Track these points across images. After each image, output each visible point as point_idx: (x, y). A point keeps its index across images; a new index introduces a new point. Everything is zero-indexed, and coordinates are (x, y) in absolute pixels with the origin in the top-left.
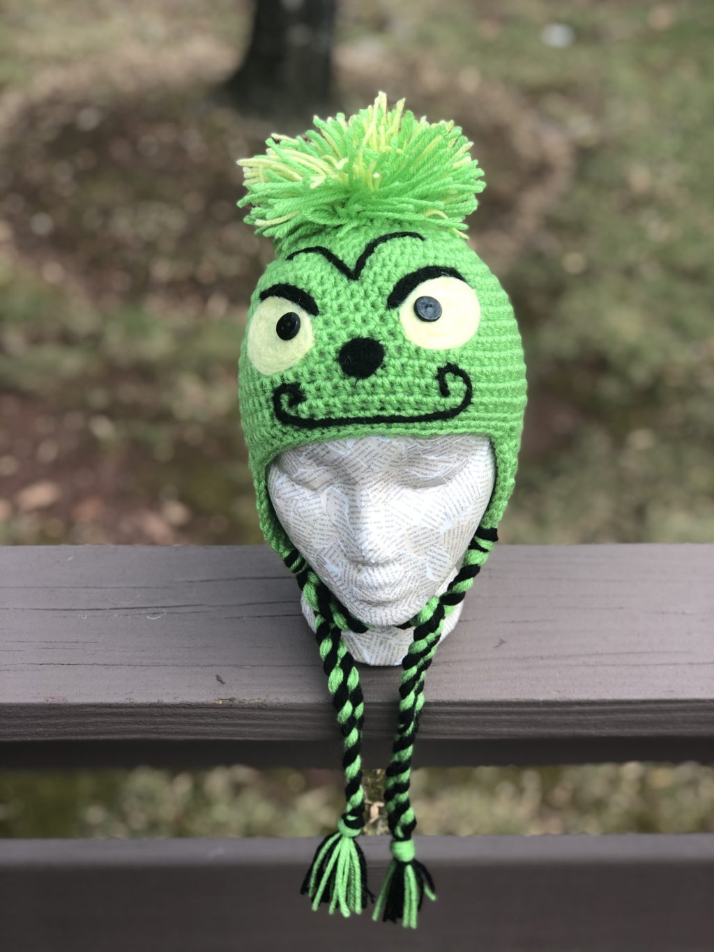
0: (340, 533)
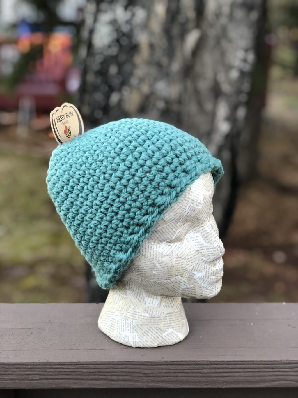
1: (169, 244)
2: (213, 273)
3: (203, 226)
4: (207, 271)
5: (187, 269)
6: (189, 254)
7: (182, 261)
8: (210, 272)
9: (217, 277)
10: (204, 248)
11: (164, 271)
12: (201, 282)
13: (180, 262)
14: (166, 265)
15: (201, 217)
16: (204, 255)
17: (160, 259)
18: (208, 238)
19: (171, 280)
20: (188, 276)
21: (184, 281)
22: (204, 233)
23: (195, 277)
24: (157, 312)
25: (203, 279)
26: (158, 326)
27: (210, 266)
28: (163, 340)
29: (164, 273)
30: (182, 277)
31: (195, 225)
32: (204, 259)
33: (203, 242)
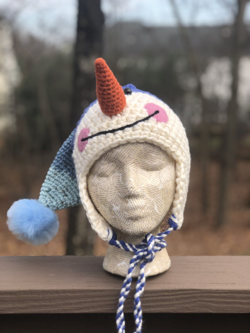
4: (122, 206)
5: (107, 200)
9: (129, 214)
10: (120, 186)
14: (94, 193)
16: (120, 192)
17: (92, 188)
20: (109, 206)
21: (107, 211)
27: (124, 202)
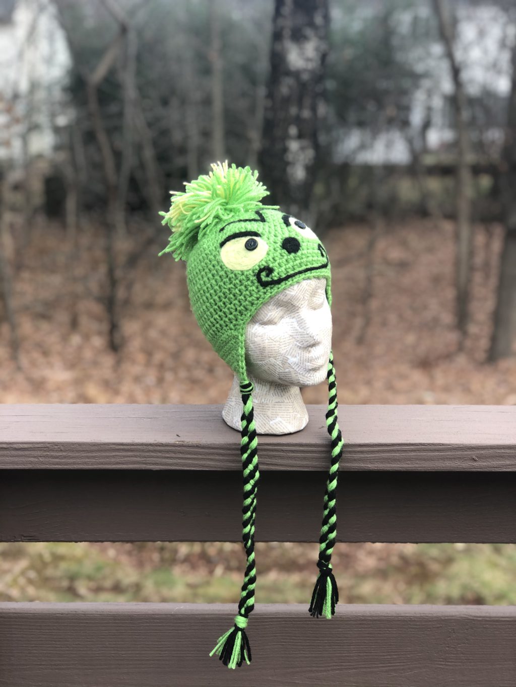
0: (295, 338)
1: (263, 326)
2: (307, 359)
3: (298, 313)
4: (302, 356)
5: (280, 352)
6: (282, 338)
7: (274, 343)
8: (305, 358)
9: (311, 365)
10: (298, 334)
11: (257, 351)
12: (296, 367)
13: (271, 344)
14: (259, 346)
15: (296, 303)
16: (298, 341)
17: (253, 339)
18: (302, 324)
19: (266, 362)
20: (282, 359)
21: (278, 364)
22: (299, 319)
23: (288, 361)
24: (266, 399)
25: (298, 364)
26: (266, 413)
27: (305, 352)
28: (270, 428)
29: (258, 353)
30: (275, 359)
31: (290, 310)
32: (298, 344)
33: (298, 328)
